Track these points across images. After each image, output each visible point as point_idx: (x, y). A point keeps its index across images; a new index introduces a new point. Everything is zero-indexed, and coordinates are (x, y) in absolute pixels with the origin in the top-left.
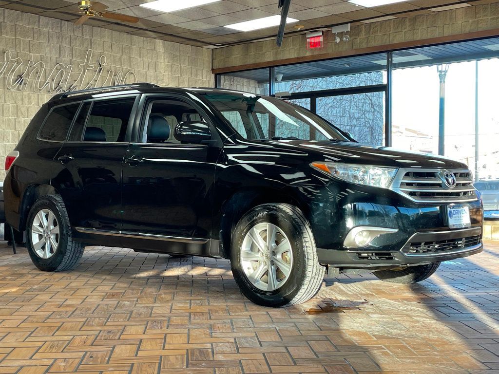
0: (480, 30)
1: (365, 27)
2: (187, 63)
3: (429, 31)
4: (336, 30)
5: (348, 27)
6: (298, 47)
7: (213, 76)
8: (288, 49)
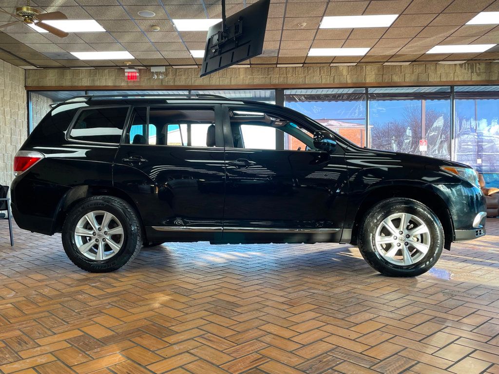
0: (255, 83)
1: (172, 71)
2: (9, 78)
3: (221, 80)
4: (153, 70)
5: (163, 69)
6: (114, 78)
7: (26, 91)
8: (104, 78)
